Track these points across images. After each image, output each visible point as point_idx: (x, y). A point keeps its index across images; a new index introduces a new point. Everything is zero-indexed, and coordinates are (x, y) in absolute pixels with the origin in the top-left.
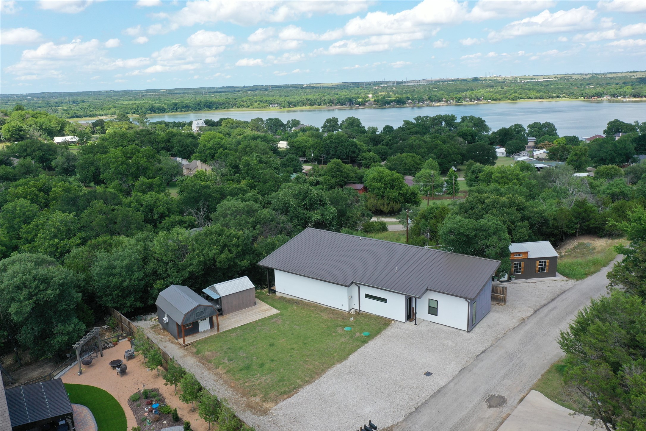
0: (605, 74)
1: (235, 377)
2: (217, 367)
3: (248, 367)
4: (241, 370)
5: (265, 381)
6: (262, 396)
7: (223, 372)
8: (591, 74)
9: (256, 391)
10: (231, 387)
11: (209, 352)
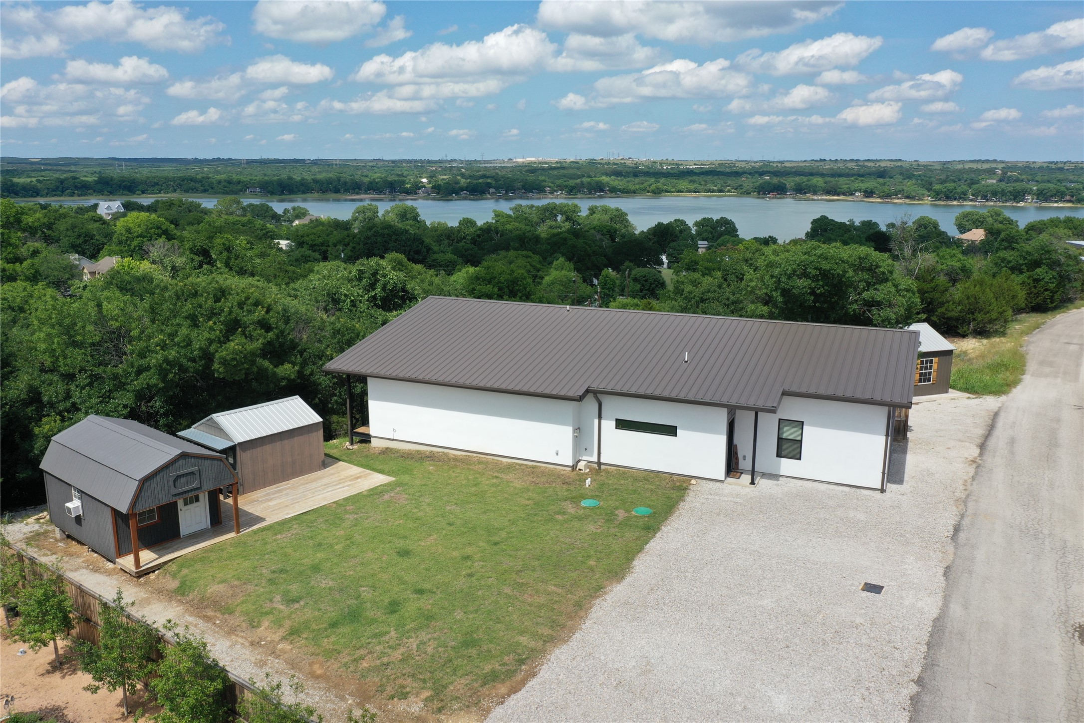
0: (782, 162)
1: (319, 646)
2: (253, 625)
3: (354, 616)
4: (334, 625)
5: (418, 649)
6: (426, 694)
7: (277, 637)
8: (761, 161)
9: (401, 681)
10: (317, 677)
11: (221, 586)
